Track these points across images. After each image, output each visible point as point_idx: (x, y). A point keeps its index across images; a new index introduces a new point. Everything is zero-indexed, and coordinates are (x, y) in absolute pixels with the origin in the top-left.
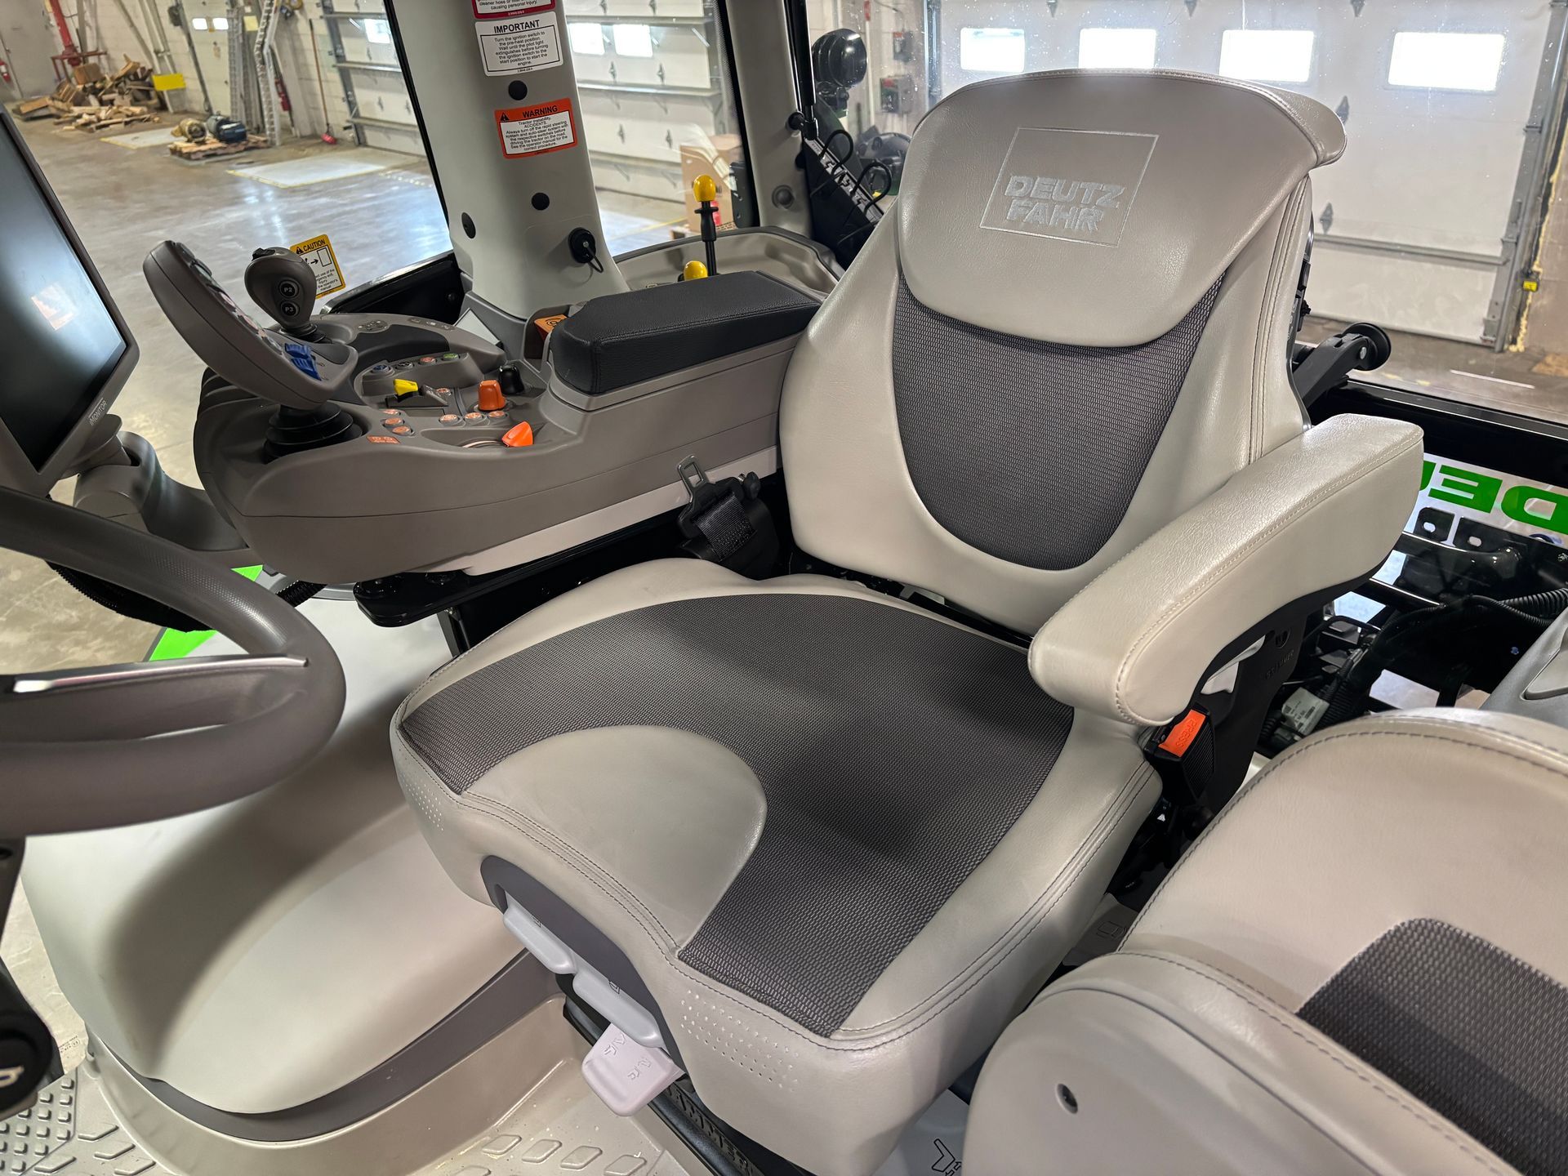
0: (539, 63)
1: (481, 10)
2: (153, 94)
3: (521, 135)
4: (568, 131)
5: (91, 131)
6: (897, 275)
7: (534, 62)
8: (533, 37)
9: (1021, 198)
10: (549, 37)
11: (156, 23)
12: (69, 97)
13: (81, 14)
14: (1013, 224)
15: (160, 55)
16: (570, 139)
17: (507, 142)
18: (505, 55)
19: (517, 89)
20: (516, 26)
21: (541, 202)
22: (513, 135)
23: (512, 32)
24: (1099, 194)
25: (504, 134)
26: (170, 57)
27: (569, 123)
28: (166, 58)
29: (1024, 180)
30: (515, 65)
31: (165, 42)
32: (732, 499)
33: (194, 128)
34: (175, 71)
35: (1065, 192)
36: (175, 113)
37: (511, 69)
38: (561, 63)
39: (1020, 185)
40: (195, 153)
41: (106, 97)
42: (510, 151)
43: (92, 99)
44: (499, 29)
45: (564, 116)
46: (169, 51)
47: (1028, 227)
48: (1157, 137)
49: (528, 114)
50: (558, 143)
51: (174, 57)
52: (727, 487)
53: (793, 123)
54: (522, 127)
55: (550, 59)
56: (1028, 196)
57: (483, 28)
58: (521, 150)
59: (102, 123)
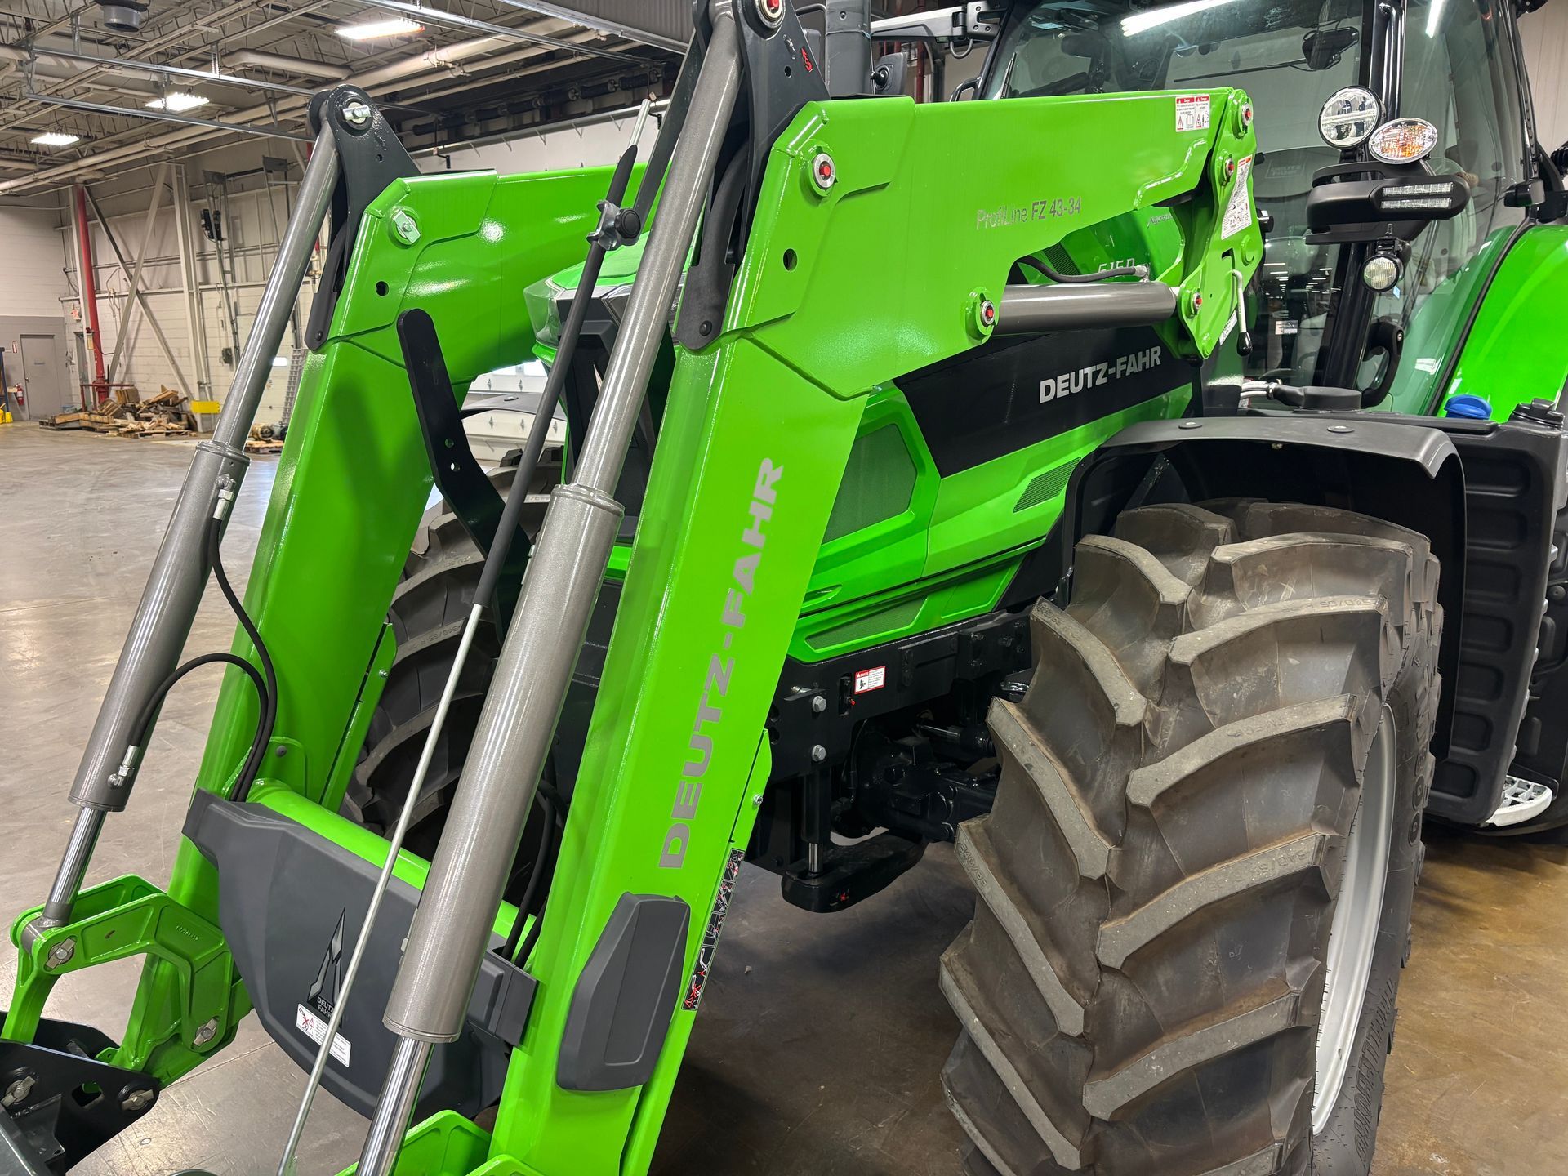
2: (184, 417)
5: (136, 437)
11: (204, 361)
12: (111, 411)
13: (116, 355)
15: (202, 386)
26: (210, 388)
28: (206, 388)
31: (208, 376)
33: (265, 430)
34: (212, 399)
36: (204, 433)
40: (263, 448)
41: (142, 415)
43: (129, 415)
46: (210, 383)
51: (213, 388)
59: (146, 432)
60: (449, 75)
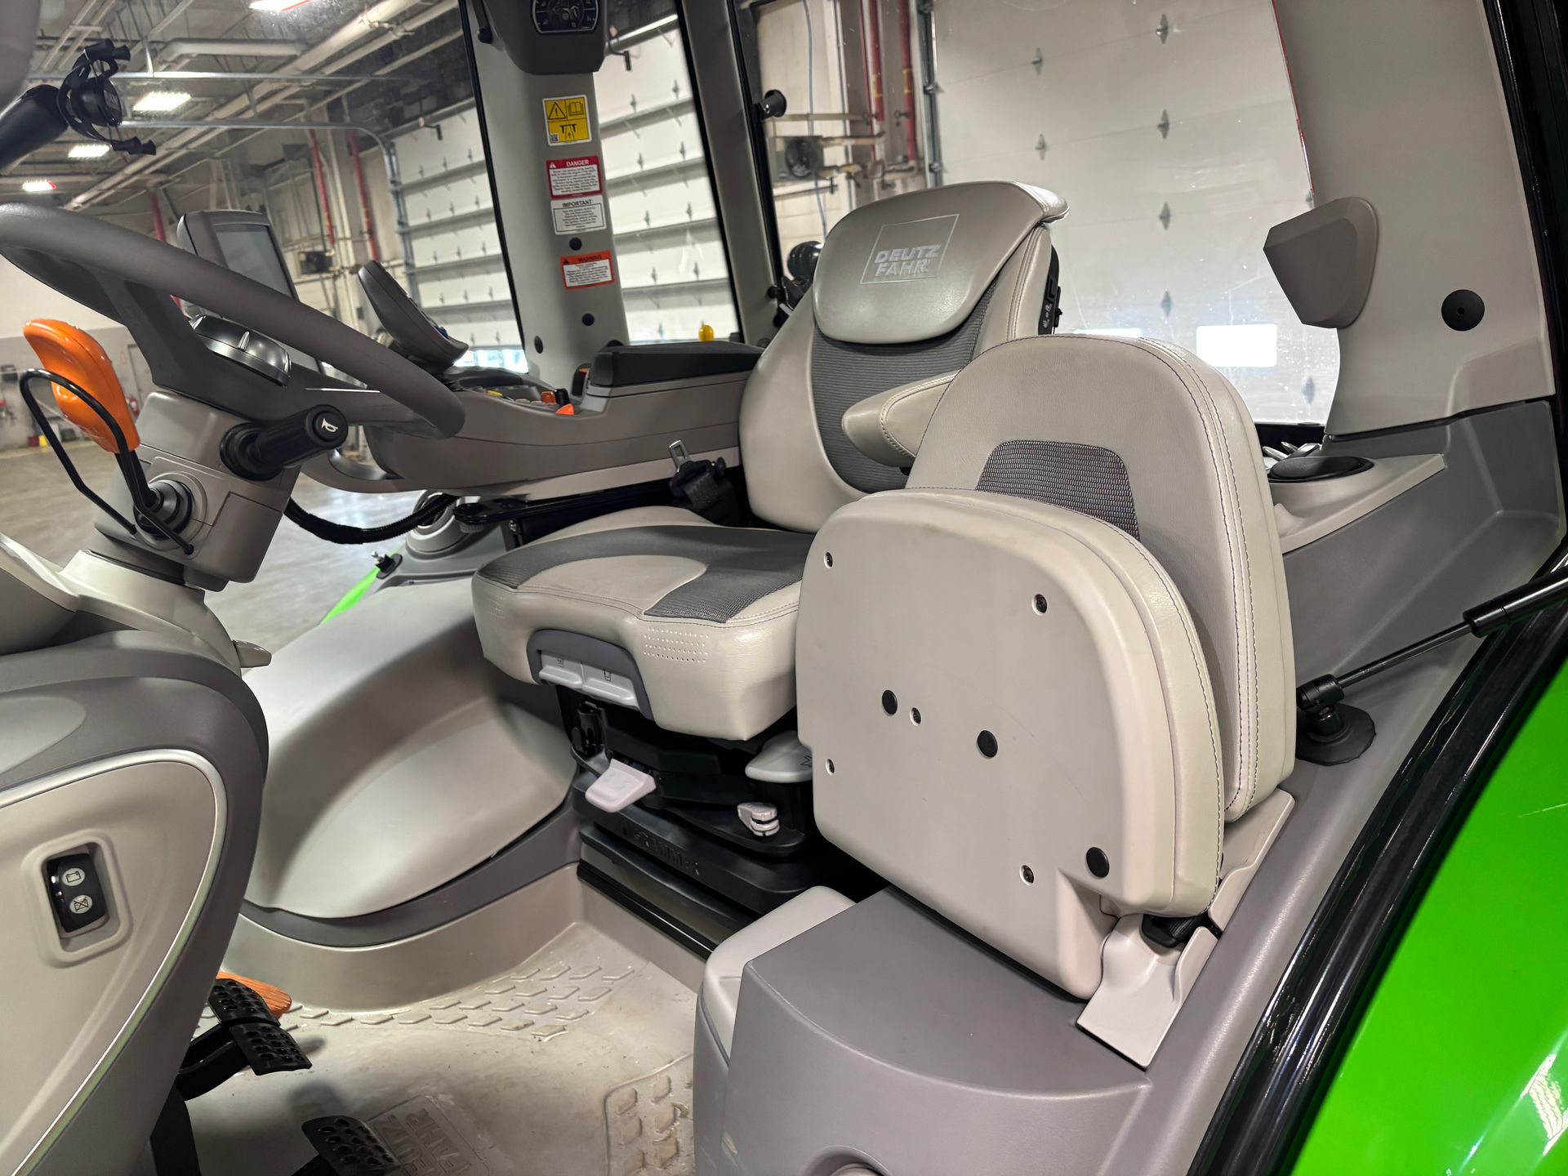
0: (590, 227)
1: (555, 193)
3: (578, 274)
4: (608, 272)
6: (813, 326)
7: (587, 226)
8: (587, 211)
9: (884, 263)
10: (598, 211)
14: (880, 278)
16: (609, 278)
17: (567, 278)
18: (567, 221)
19: (576, 243)
20: (577, 203)
21: (588, 320)
22: (571, 273)
23: (574, 207)
24: (927, 251)
25: (566, 273)
27: (609, 267)
29: (886, 253)
30: (575, 228)
32: (707, 475)
35: (908, 255)
37: (572, 230)
38: (605, 227)
39: (883, 256)
42: (569, 284)
44: (565, 205)
45: (606, 263)
47: (888, 277)
48: (958, 215)
49: (581, 260)
50: (602, 280)
52: (703, 466)
53: (771, 293)
54: (578, 268)
55: (599, 224)
56: (887, 261)
57: (555, 204)
58: (576, 284)
60: (392, 37)
